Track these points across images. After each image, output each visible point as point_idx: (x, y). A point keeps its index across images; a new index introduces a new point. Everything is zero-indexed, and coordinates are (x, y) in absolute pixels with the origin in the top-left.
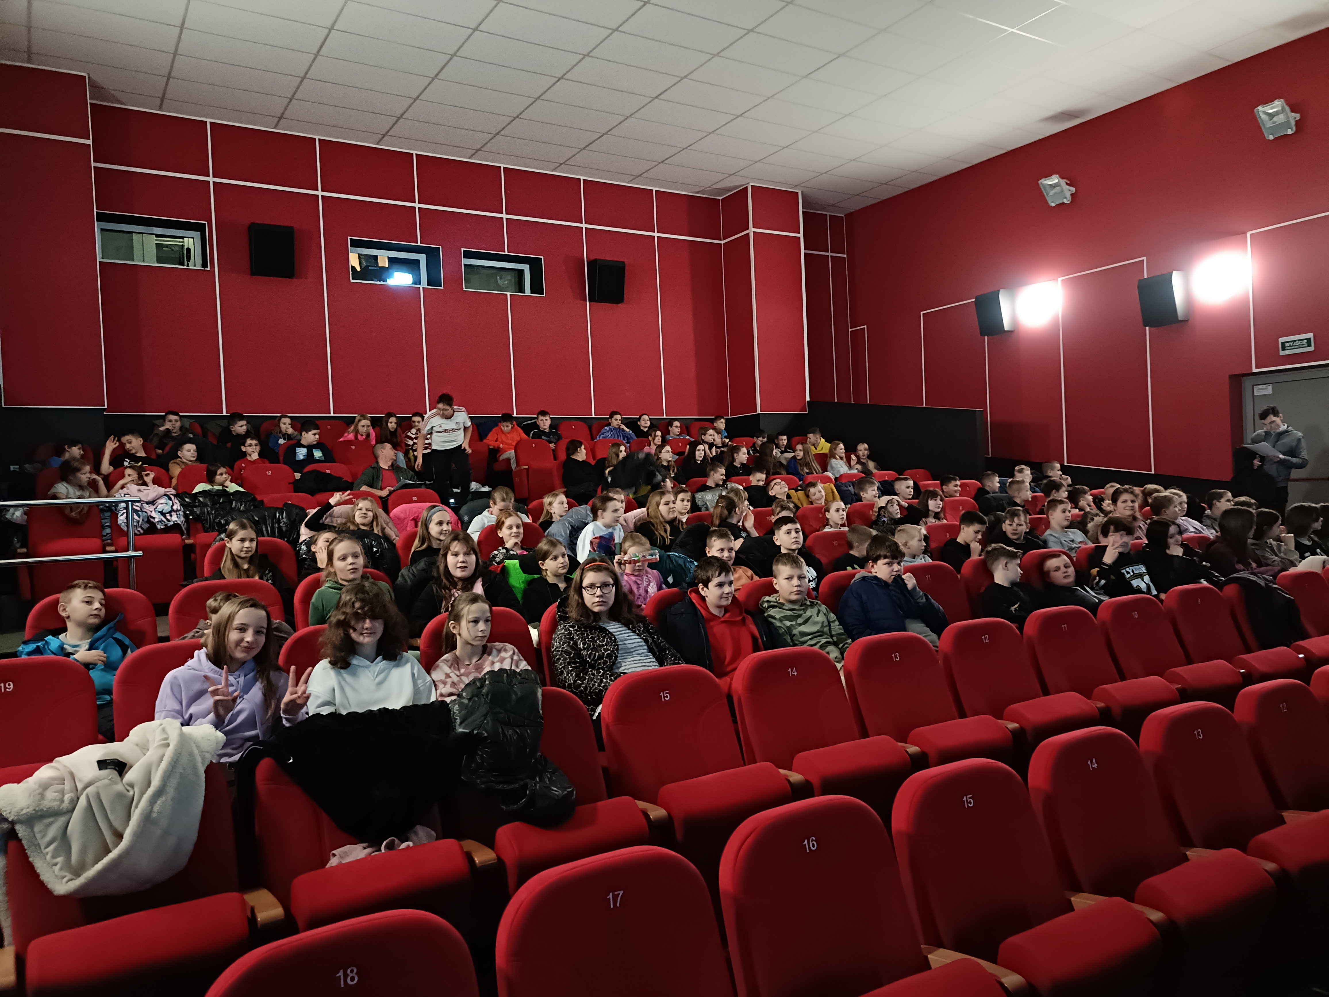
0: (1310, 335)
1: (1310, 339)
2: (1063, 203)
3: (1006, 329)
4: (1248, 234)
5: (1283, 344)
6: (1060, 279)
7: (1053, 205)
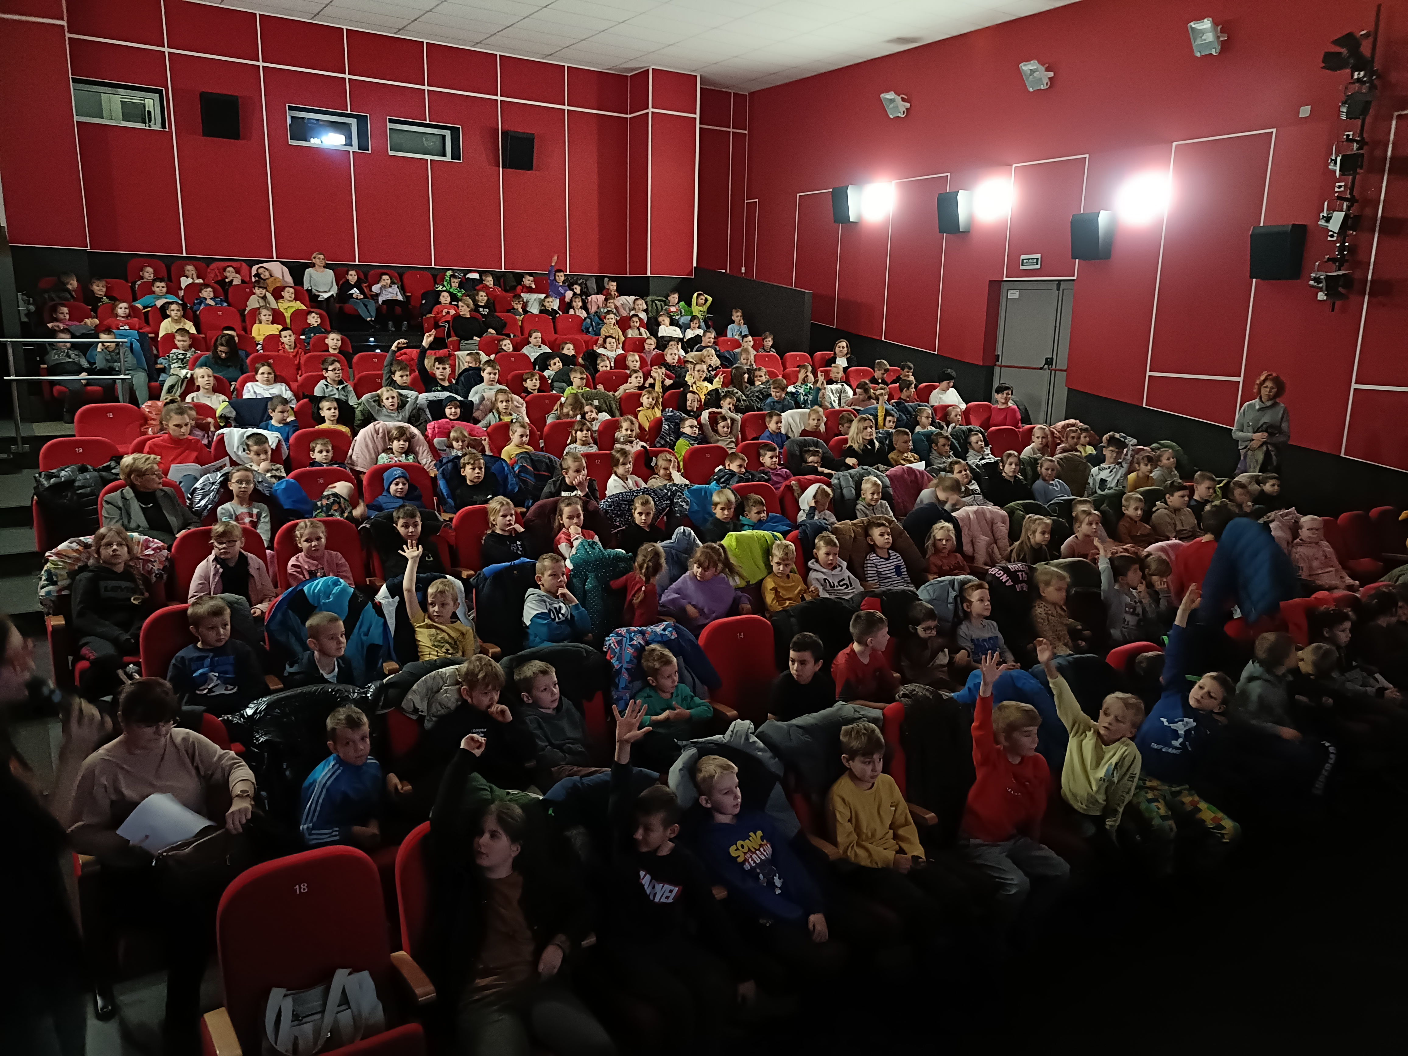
0: (1039, 256)
1: (1037, 259)
2: (898, 117)
3: (851, 220)
4: (1014, 166)
5: (1023, 260)
6: (894, 182)
7: (891, 117)
